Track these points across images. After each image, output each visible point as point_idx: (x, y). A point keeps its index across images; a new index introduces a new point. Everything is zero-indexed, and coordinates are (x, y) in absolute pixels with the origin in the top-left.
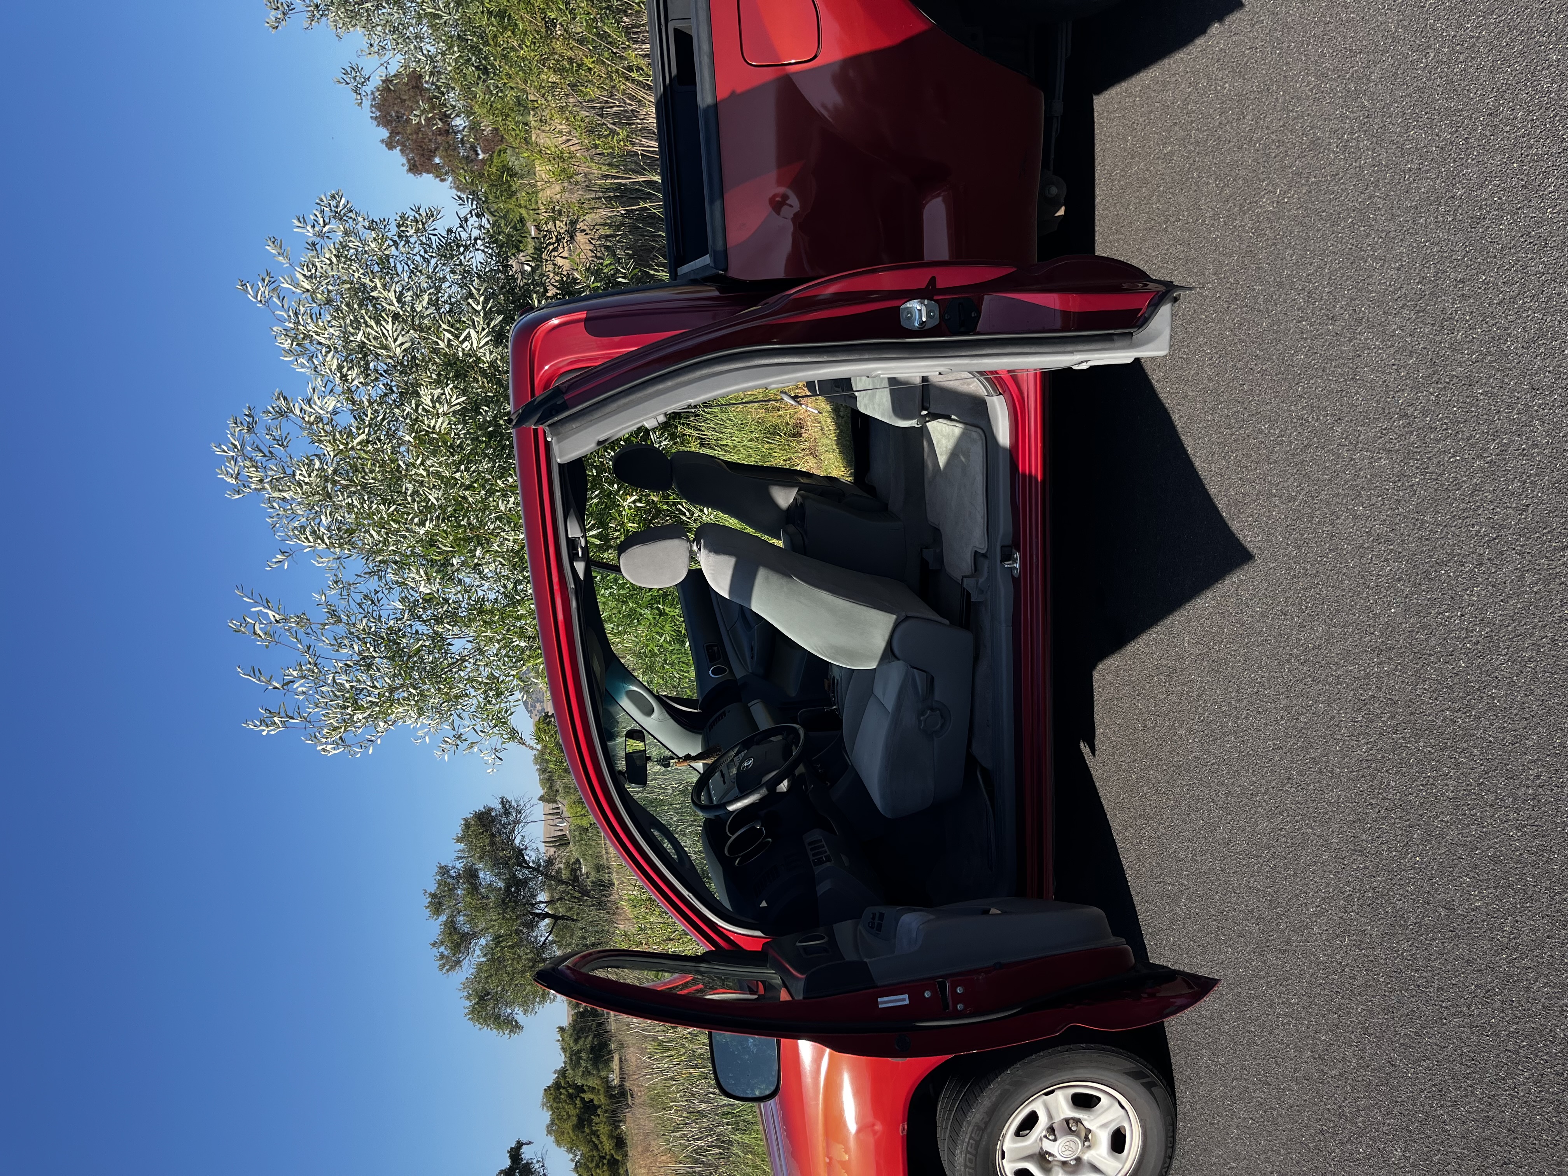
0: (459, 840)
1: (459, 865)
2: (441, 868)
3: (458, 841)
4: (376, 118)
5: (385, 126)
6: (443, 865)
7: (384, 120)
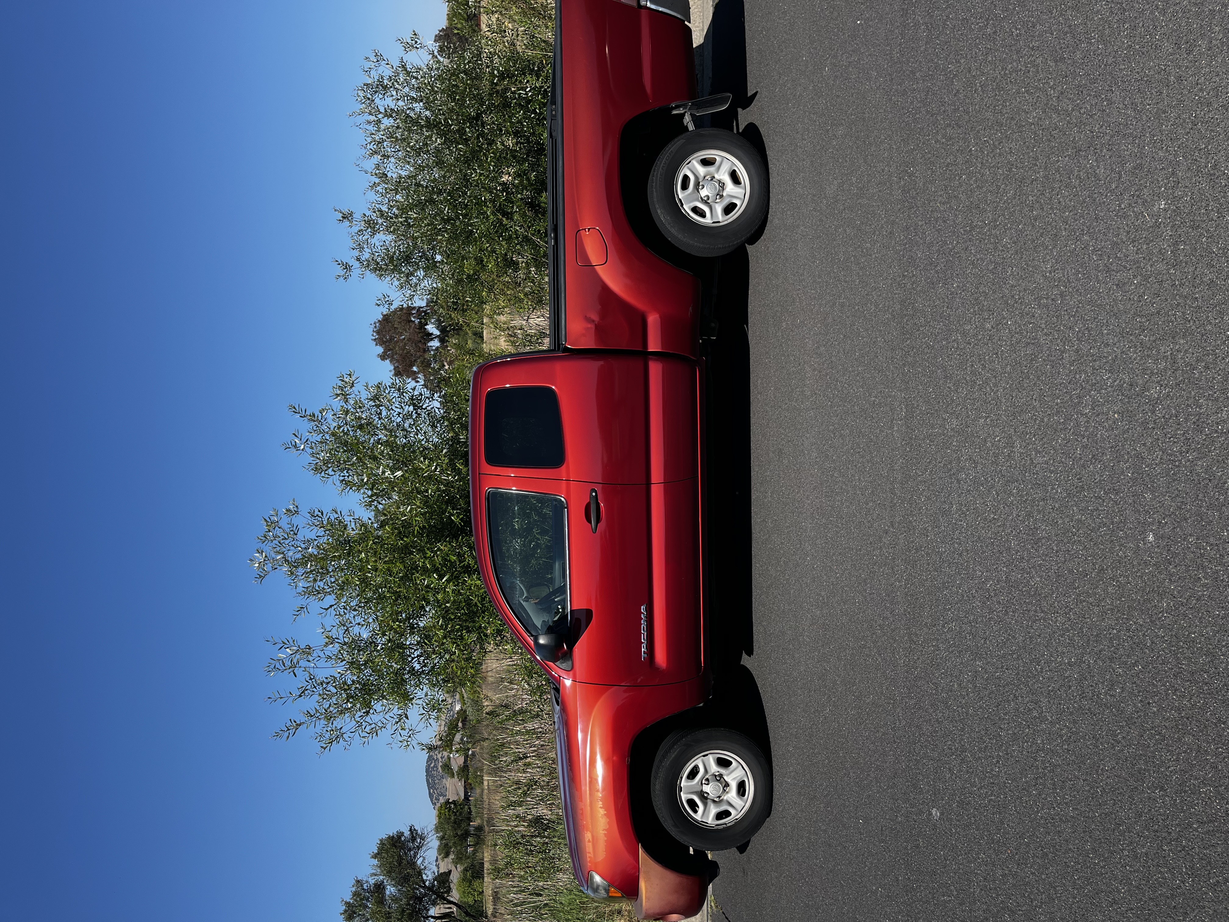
0: (375, 856)
1: (372, 881)
2: (358, 881)
3: (372, 857)
4: (375, 339)
5: (382, 345)
6: (359, 878)
7: (380, 341)
